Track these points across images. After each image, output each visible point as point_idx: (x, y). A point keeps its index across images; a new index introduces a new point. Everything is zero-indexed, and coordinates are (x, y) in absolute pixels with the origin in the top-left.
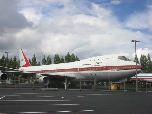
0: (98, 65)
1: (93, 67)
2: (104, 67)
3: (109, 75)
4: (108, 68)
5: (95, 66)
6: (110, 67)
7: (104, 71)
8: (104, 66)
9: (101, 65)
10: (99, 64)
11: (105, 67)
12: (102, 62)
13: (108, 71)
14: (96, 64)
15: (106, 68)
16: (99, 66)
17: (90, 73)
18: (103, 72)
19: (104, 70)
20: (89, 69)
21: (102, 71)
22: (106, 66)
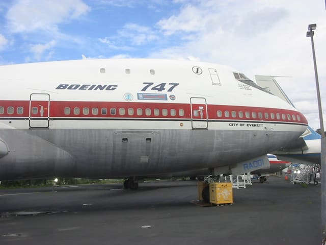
0: (165, 97)
1: (134, 100)
2: (196, 107)
3: (217, 141)
4: (213, 112)
5: (145, 96)
6: (223, 108)
7: (197, 124)
8: (195, 102)
10: (163, 92)
11: (201, 108)
12: (177, 85)
13: (214, 126)
14: (149, 91)
15: (204, 111)
16: (169, 101)
17: (116, 132)
18: (193, 129)
19: (197, 118)
20: (107, 110)
21: (187, 125)
22: (202, 102)
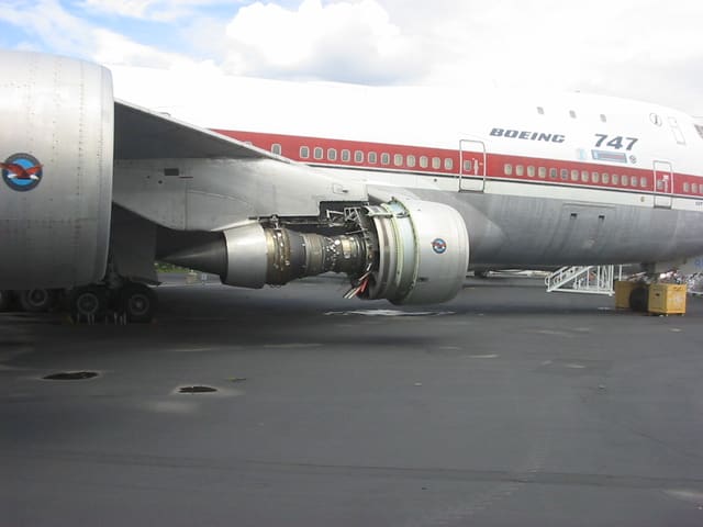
1: (589, 160)
2: (660, 175)
4: (680, 184)
7: (660, 200)
8: (656, 168)
9: (642, 159)
10: (621, 150)
11: (666, 177)
12: (635, 140)
14: (604, 147)
15: (669, 182)
16: (629, 164)
17: (565, 204)
18: (655, 207)
19: (661, 192)
20: (557, 172)
21: (650, 200)
22: (667, 168)
